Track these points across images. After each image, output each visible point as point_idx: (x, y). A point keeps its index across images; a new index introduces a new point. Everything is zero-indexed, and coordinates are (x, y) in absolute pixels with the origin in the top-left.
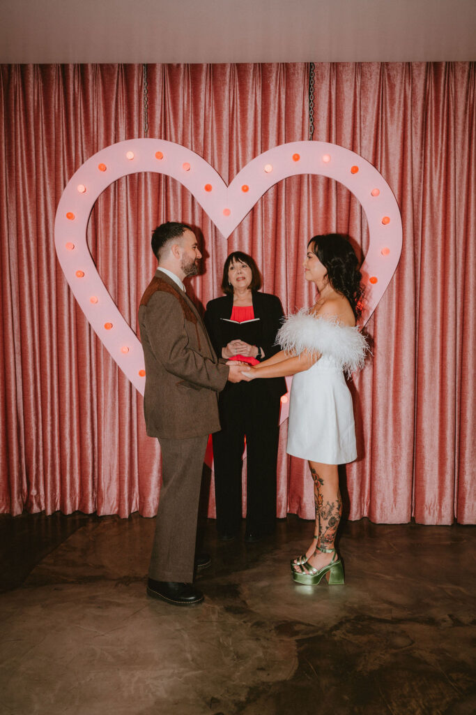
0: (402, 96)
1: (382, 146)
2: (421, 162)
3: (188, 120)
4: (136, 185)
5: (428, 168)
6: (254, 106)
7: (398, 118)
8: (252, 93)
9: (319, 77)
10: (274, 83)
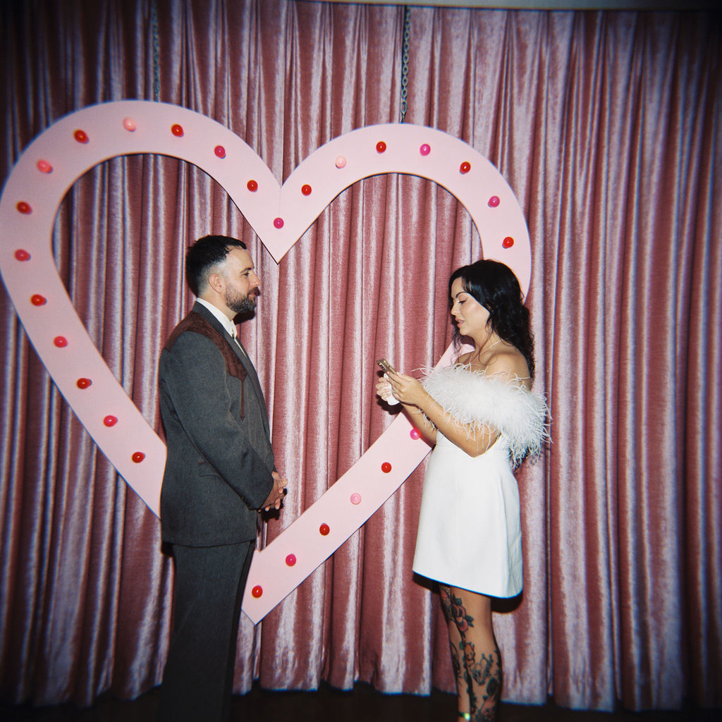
0: (536, 63)
1: (504, 136)
2: (559, 162)
3: (223, 83)
4: (139, 172)
5: (571, 168)
6: (321, 69)
7: (529, 95)
8: (319, 49)
9: (418, 29)
10: (351, 36)
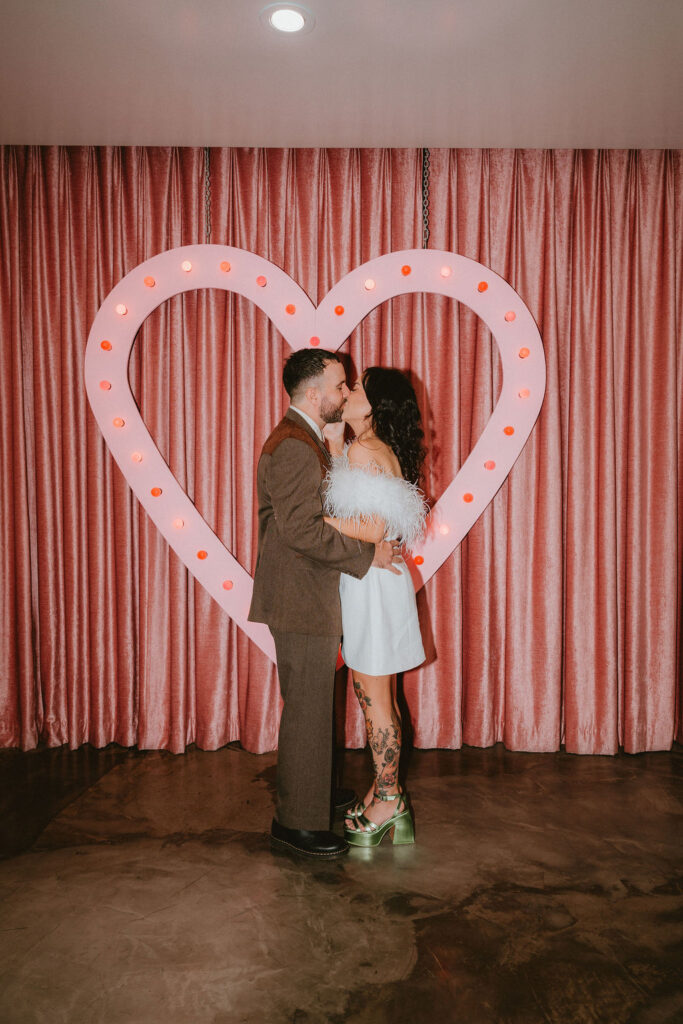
0: (543, 194)
1: (517, 258)
2: (568, 279)
3: (263, 221)
4: (195, 306)
5: (578, 286)
6: (350, 203)
7: (538, 222)
8: (348, 187)
9: (436, 168)
10: (376, 174)
